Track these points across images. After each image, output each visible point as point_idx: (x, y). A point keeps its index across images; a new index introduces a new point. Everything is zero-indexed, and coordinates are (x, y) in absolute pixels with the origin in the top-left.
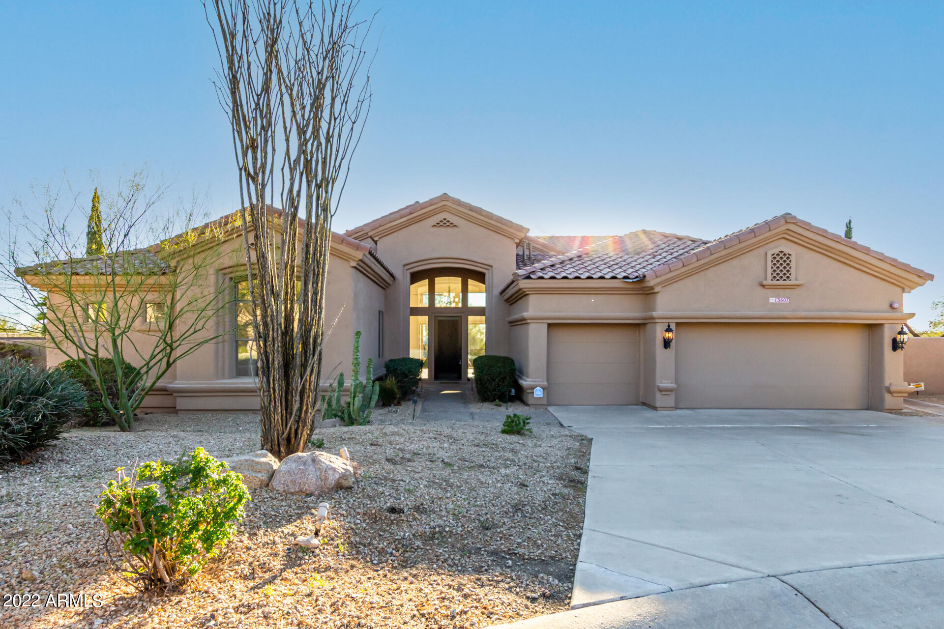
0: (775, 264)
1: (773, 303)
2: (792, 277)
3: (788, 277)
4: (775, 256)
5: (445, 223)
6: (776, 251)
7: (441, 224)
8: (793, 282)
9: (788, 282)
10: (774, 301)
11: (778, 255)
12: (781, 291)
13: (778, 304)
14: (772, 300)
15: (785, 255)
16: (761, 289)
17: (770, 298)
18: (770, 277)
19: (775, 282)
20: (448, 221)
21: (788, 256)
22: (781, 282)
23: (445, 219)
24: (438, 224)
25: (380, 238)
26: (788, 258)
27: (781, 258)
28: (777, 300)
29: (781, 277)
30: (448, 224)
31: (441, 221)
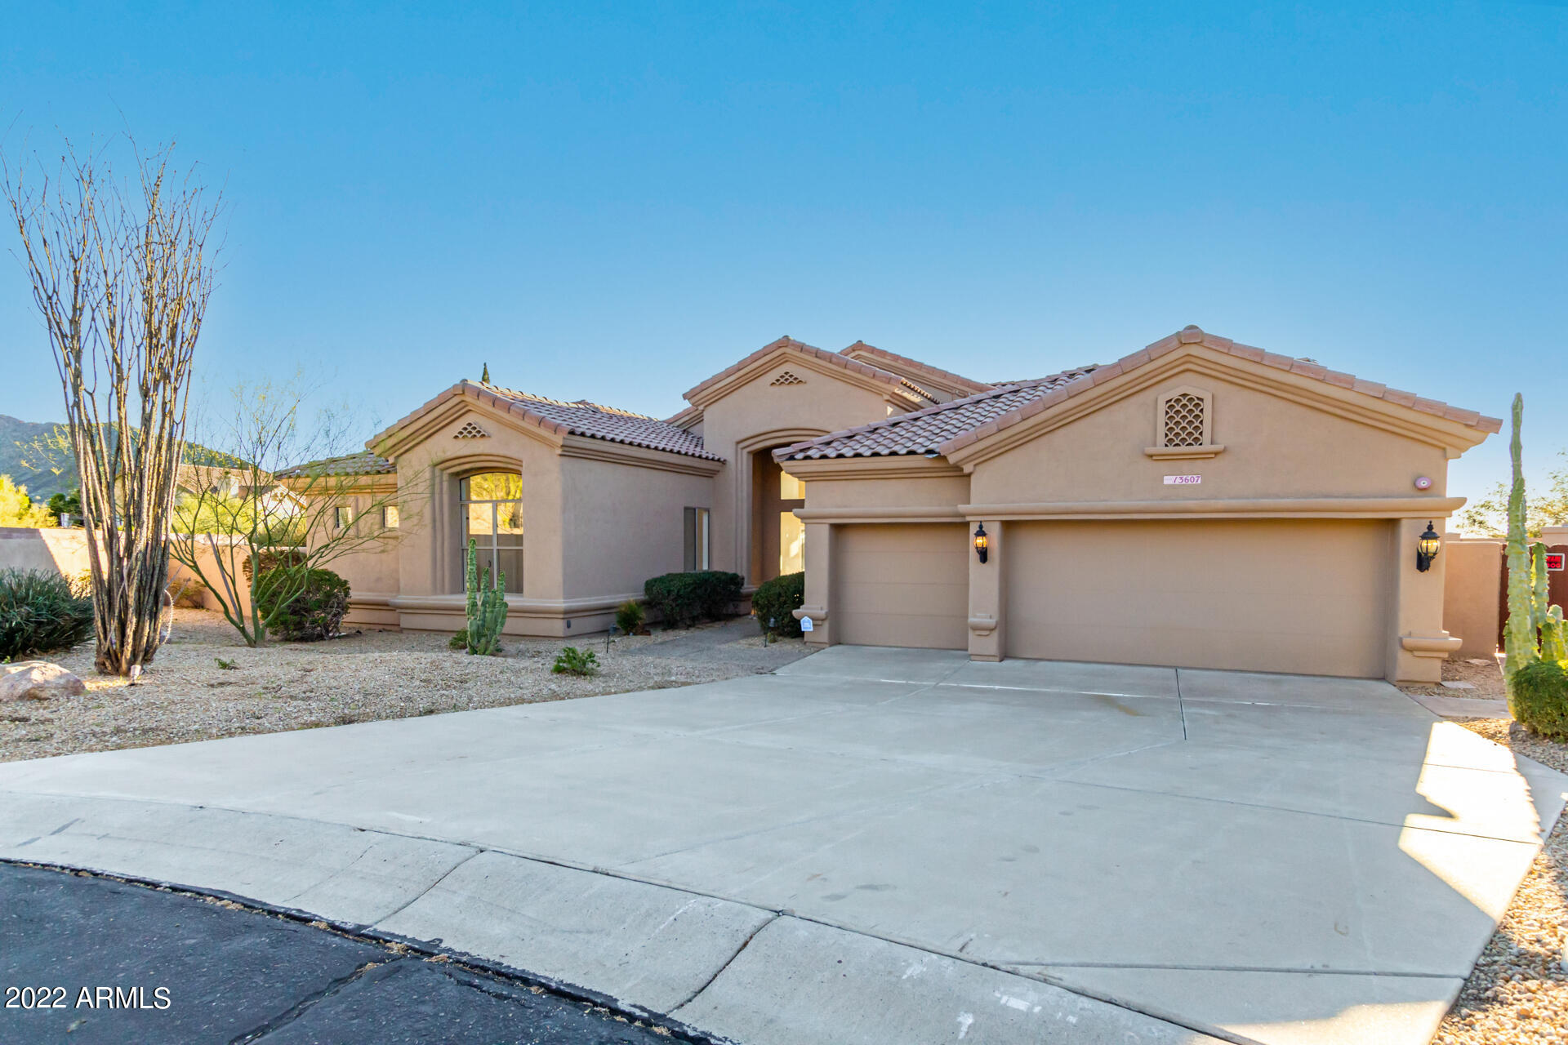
0: (1171, 418)
1: (1170, 486)
2: (1206, 438)
3: (1197, 439)
4: (1172, 403)
5: (787, 380)
6: (1175, 394)
7: (782, 380)
8: (1207, 447)
9: (1196, 448)
10: (1171, 482)
11: (1178, 401)
12: (1185, 465)
13: (1179, 486)
14: (1168, 480)
15: (1191, 400)
16: (1148, 463)
17: (1165, 477)
18: (1162, 440)
19: (1171, 449)
20: (791, 376)
21: (1196, 401)
22: (1183, 449)
23: (787, 373)
24: (778, 380)
25: (706, 406)
26: (1197, 405)
27: (1184, 406)
28: (1178, 481)
29: (1183, 440)
30: (791, 380)
31: (782, 377)
